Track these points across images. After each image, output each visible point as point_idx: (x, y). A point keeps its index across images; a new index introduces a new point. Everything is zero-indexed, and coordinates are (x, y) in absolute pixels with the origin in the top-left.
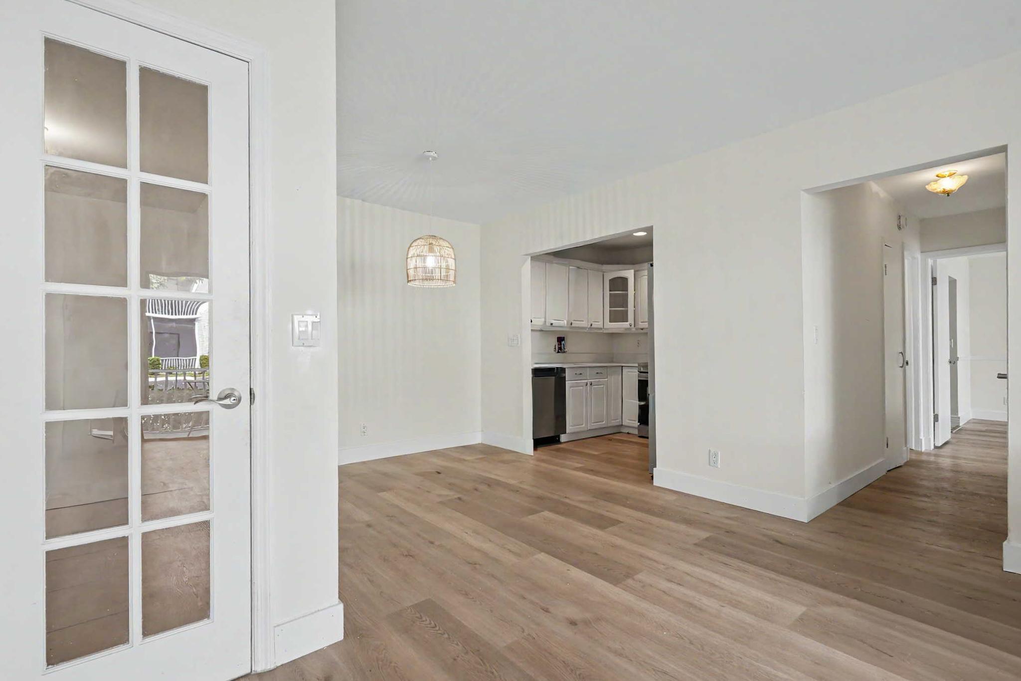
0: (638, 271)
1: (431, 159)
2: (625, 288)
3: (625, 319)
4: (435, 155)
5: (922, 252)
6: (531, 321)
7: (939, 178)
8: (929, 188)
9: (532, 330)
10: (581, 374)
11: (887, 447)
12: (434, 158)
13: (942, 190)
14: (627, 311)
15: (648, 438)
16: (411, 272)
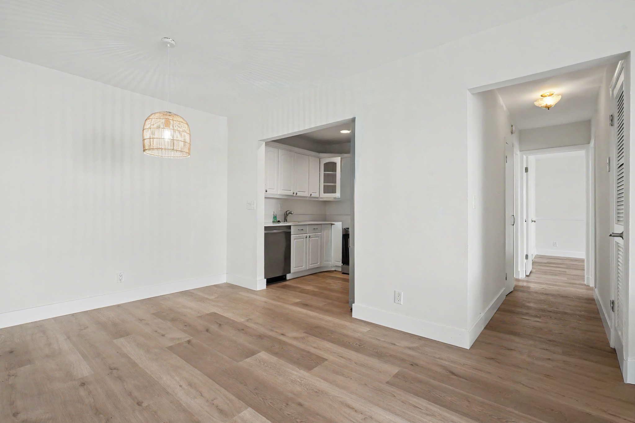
0: (343, 158)
1: (169, 45)
2: (334, 170)
3: (334, 191)
4: (173, 42)
5: (520, 151)
6: (266, 191)
7: (542, 97)
8: (536, 104)
9: (265, 198)
10: (302, 230)
11: (506, 280)
12: (172, 45)
13: (545, 105)
14: (335, 186)
15: (348, 274)
16: (147, 142)
